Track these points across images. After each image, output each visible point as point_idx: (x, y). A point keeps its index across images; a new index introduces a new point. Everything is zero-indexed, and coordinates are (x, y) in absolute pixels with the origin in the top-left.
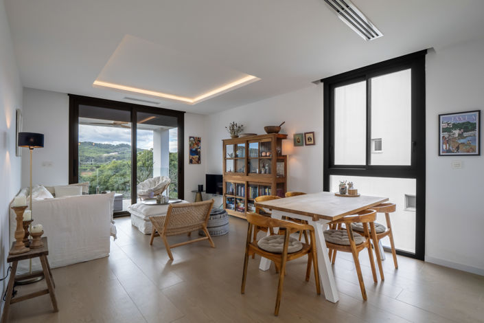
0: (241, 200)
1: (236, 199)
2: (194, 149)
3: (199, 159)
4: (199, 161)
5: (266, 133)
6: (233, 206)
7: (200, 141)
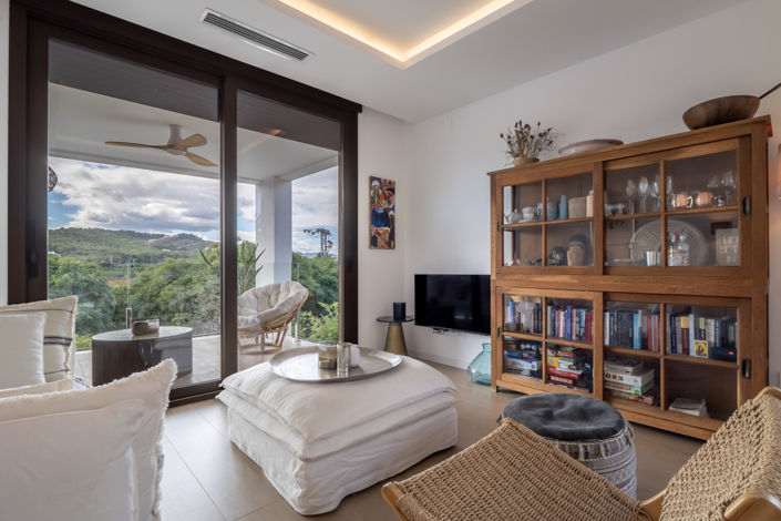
0: (557, 348)
1: (538, 344)
2: (381, 211)
3: (392, 236)
4: (390, 243)
5: (687, 130)
6: (527, 366)
7: (393, 190)
